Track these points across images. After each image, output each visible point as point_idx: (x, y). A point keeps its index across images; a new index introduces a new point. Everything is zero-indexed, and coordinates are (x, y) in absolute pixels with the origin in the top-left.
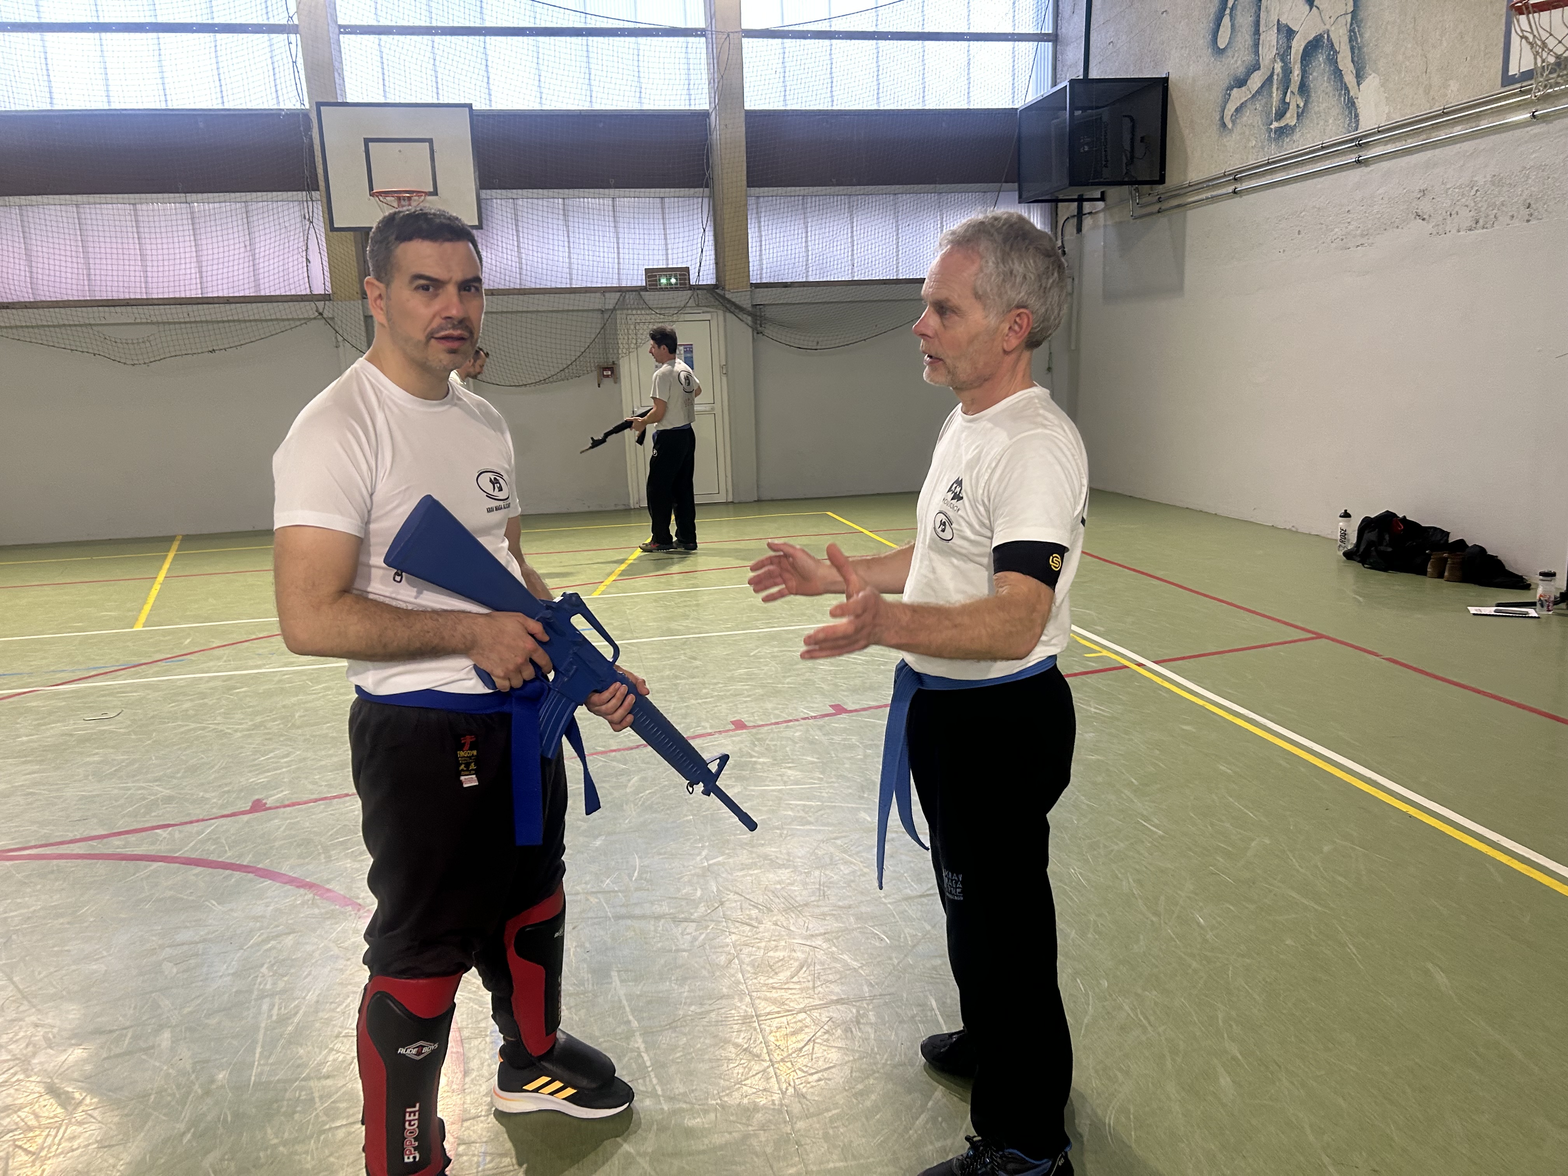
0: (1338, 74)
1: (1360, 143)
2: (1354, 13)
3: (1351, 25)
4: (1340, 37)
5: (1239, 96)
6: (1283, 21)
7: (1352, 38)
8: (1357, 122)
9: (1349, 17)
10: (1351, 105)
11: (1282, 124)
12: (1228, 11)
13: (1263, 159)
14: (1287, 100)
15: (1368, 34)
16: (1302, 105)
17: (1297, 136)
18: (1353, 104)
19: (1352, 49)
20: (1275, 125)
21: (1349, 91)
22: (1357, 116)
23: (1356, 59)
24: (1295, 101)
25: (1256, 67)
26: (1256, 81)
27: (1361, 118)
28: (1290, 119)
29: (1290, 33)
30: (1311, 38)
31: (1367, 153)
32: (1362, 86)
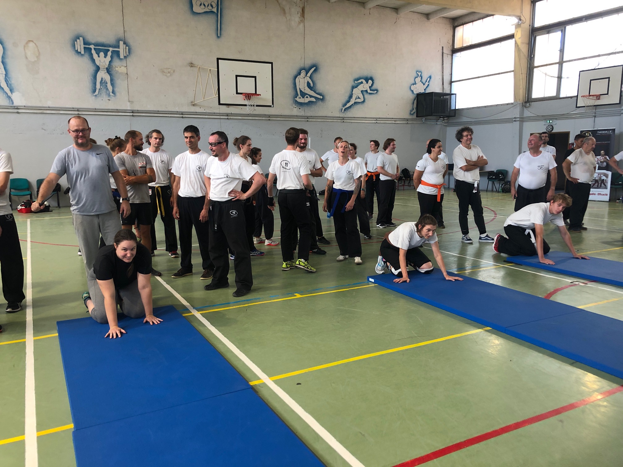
0: (2, 88)
2: (6, 75)
3: (5, 77)
7: (6, 81)
9: (4, 75)
10: (9, 97)
15: (13, 82)
18: (10, 97)
19: (7, 83)
21: (8, 94)
22: (12, 101)
23: (9, 86)
27: (14, 101)
31: (20, 111)
32: (13, 94)
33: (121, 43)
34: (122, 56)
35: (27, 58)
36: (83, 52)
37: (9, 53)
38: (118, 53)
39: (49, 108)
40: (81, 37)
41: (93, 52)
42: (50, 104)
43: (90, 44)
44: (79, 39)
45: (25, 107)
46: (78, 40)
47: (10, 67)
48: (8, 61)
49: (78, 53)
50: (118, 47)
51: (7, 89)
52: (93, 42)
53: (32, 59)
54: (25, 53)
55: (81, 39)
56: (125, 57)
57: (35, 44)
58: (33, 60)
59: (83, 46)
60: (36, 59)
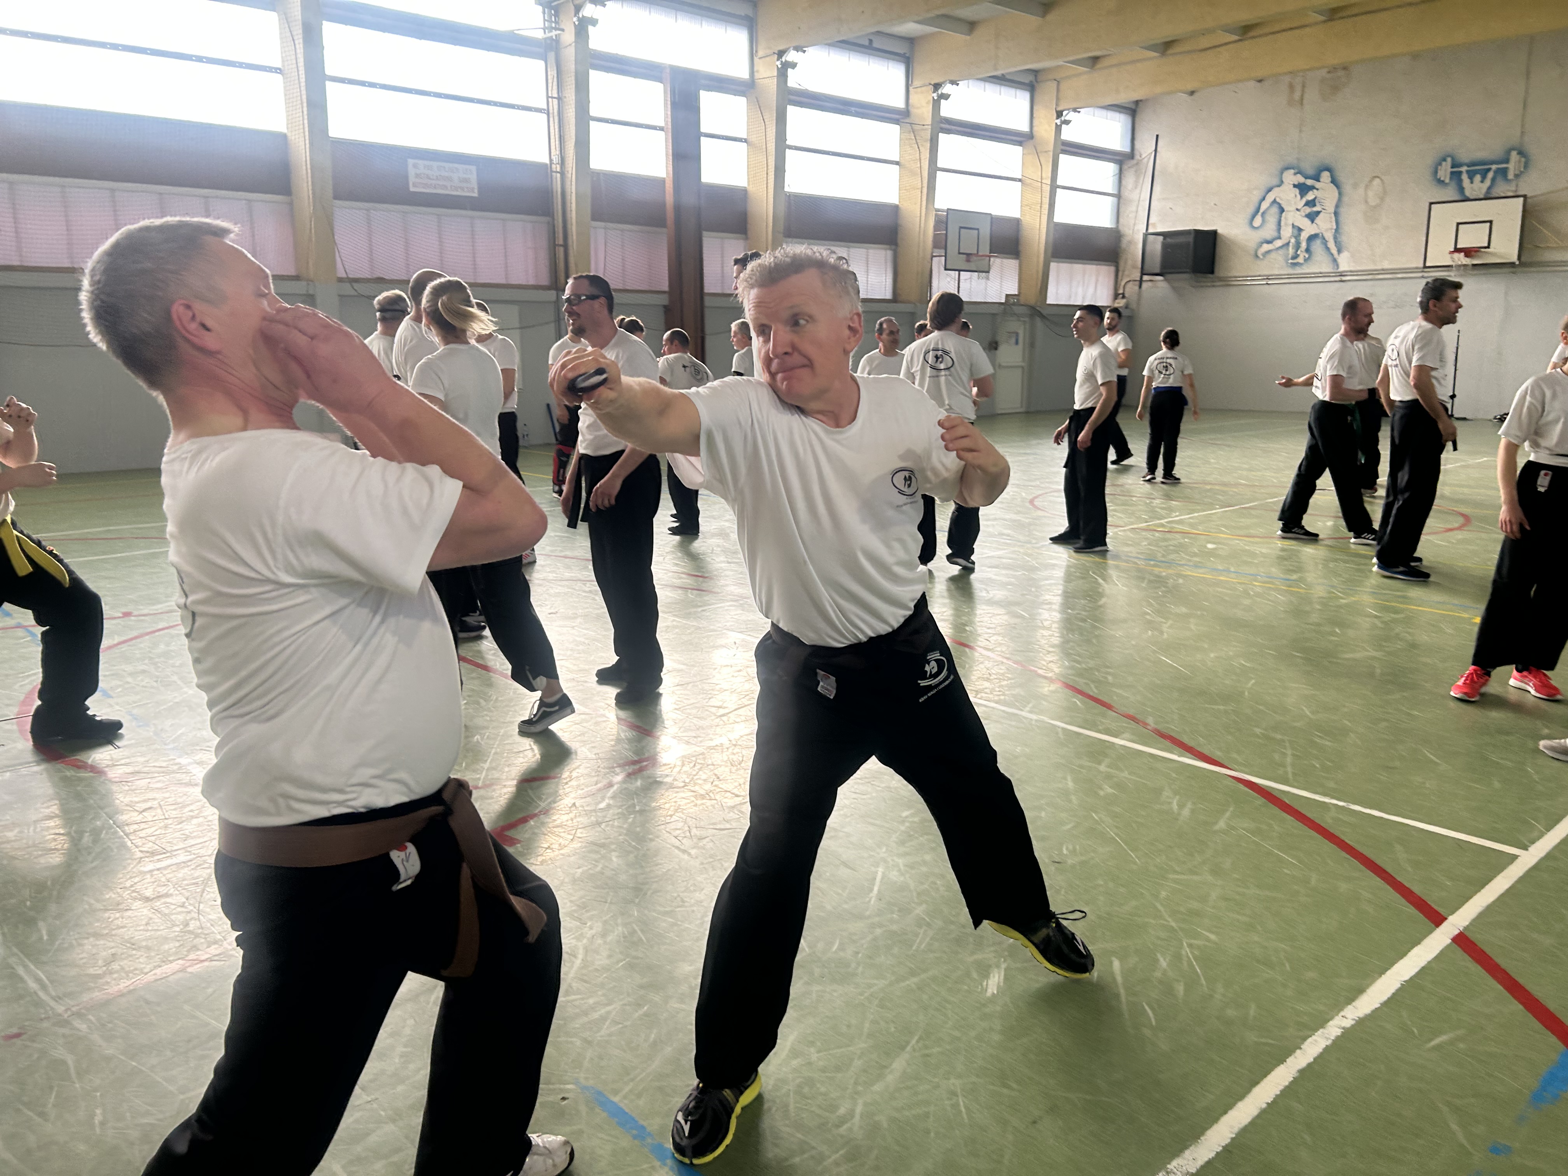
0: (1328, 249)
1: (1342, 274)
2: (1336, 231)
3: (1335, 233)
4: (1329, 236)
5: (1266, 247)
6: (1296, 224)
7: (1335, 238)
8: (1338, 266)
9: (1334, 231)
10: (1335, 261)
11: (1295, 261)
12: (1260, 213)
13: (1286, 272)
14: (1299, 252)
15: (1344, 239)
16: (1307, 256)
17: (1304, 267)
19: (1336, 242)
20: (1290, 261)
21: (1333, 256)
23: (1337, 245)
24: (1302, 255)
25: (1279, 238)
26: (1278, 243)
27: (1340, 266)
28: (1300, 260)
29: (1300, 230)
30: (1313, 233)
31: (1344, 278)
32: (1341, 255)
33: (1514, 154)
34: (1511, 176)
35: (1366, 202)
36: (1447, 181)
37: (1345, 199)
38: (1504, 172)
39: (1384, 271)
40: (1449, 156)
41: (1465, 177)
42: (1386, 265)
43: (1460, 165)
44: (1445, 160)
45: (1352, 273)
46: (1444, 163)
47: (1342, 219)
48: (1342, 210)
49: (1440, 182)
50: (1507, 161)
51: (1334, 250)
52: (1467, 161)
53: (1373, 201)
54: (1366, 195)
55: (1449, 159)
56: (1517, 176)
57: (1381, 180)
58: (1373, 204)
59: (1449, 170)
60: (1378, 201)
